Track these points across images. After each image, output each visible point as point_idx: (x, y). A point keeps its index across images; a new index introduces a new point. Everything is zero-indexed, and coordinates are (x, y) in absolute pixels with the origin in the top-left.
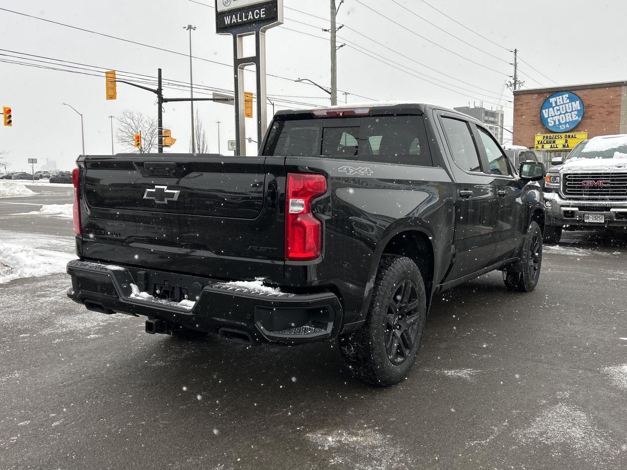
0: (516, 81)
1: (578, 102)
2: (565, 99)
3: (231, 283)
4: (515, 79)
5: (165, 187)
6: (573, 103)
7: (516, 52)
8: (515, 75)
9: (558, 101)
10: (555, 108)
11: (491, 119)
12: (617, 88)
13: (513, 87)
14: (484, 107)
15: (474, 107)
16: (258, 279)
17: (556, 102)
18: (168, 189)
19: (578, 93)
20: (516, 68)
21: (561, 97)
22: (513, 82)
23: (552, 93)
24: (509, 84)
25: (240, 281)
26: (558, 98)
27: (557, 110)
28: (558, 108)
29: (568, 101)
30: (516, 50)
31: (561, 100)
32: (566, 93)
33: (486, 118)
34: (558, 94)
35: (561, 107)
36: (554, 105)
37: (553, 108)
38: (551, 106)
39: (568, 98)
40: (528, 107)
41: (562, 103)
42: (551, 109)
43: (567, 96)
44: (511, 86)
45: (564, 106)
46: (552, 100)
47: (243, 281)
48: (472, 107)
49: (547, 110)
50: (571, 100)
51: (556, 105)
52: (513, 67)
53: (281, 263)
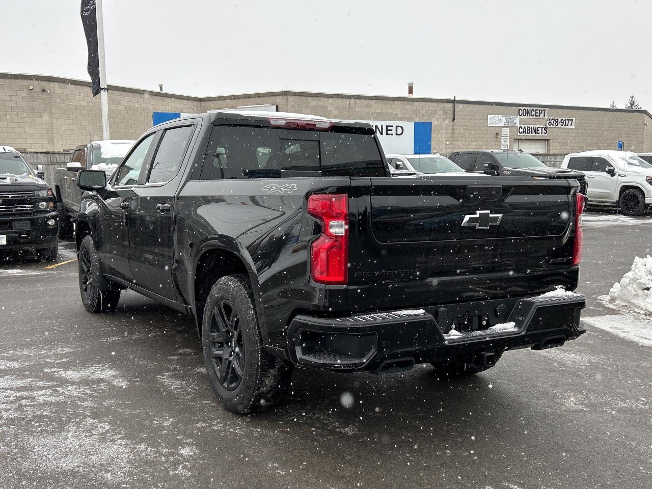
5: (489, 212)
16: (558, 287)
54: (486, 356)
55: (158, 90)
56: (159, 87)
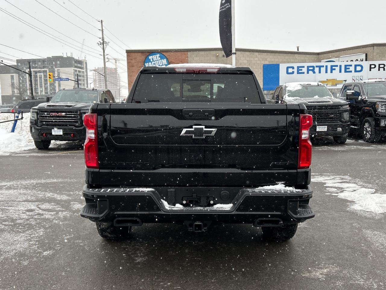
0: (103, 42)
1: (165, 60)
2: (158, 57)
3: (260, 188)
4: (103, 40)
5: (204, 127)
6: (163, 60)
7: (102, 22)
8: (103, 38)
9: (154, 58)
10: (152, 63)
11: (79, 65)
12: (186, 53)
13: (102, 45)
14: (73, 57)
15: (66, 57)
16: (280, 183)
17: (153, 59)
18: (206, 128)
19: (164, 54)
20: (103, 33)
21: (155, 56)
22: (102, 42)
23: (150, 53)
24: (99, 43)
25: (266, 186)
26: (153, 56)
27: (154, 64)
28: (154, 62)
29: (160, 59)
30: (102, 21)
31: (156, 58)
32: (157, 53)
33: (76, 65)
34: (153, 54)
35: (156, 62)
36: (152, 61)
37: (151, 62)
38: (150, 62)
39: (159, 57)
40: (135, 61)
41: (156, 60)
42: (150, 63)
43: (159, 55)
44: (101, 44)
45: (157, 61)
46: (150, 57)
47: (269, 185)
48: (65, 56)
49: (148, 63)
50: (162, 58)
51: (153, 61)
52: (101, 32)
53: (295, 171)
54: (194, 224)
55: (296, 50)
56: (297, 48)
